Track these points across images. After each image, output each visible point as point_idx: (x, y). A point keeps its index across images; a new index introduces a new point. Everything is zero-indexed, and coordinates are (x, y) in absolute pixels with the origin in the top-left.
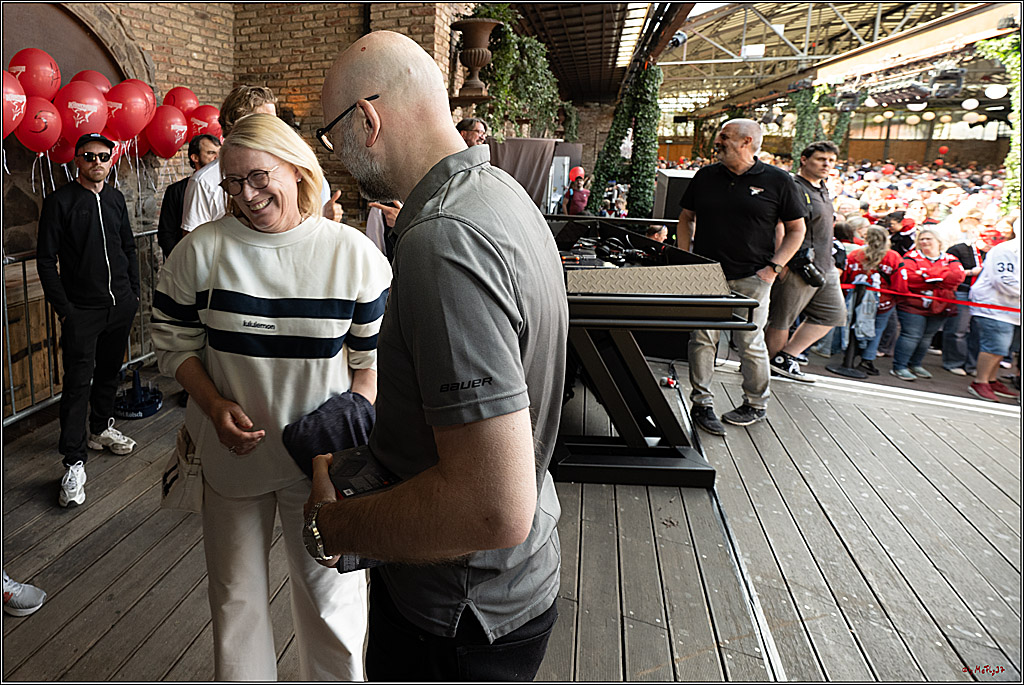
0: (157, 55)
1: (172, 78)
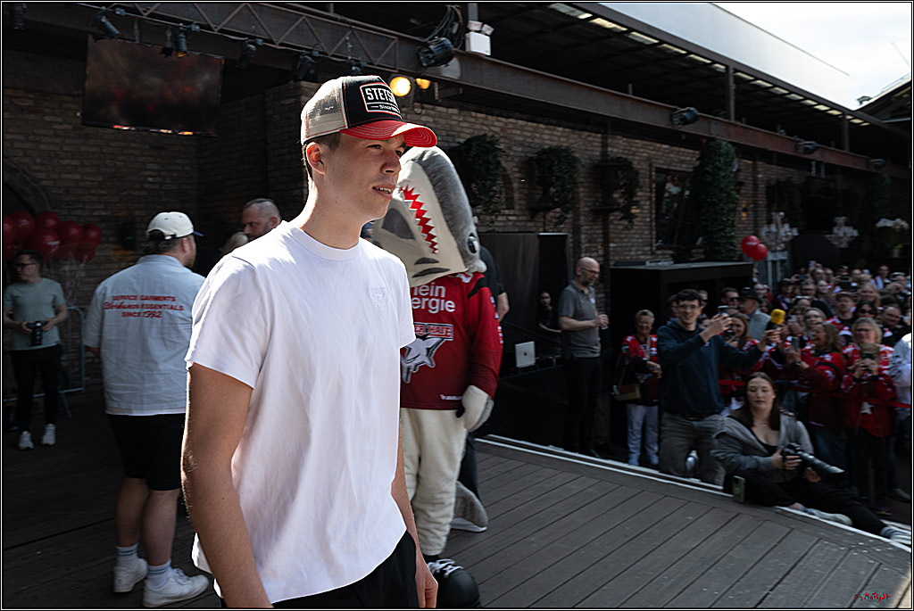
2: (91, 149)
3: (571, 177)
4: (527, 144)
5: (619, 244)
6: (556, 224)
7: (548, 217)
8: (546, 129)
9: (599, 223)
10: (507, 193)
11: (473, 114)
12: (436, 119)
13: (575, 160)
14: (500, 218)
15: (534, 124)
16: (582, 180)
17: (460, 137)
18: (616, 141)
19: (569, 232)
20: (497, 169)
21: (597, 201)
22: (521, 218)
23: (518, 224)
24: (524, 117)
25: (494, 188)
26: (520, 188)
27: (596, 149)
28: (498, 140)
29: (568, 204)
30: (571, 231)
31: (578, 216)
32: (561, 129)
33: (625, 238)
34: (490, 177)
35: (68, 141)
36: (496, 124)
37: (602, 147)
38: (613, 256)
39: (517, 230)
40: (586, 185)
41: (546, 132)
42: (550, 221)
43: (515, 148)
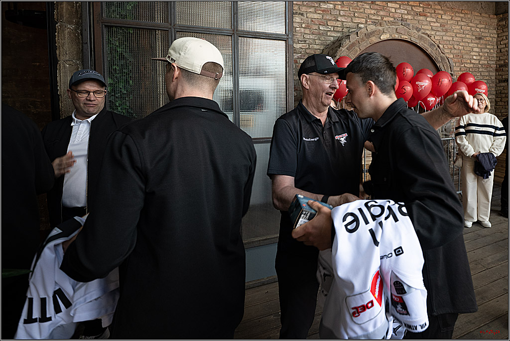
0: (455, 59)
1: (463, 69)
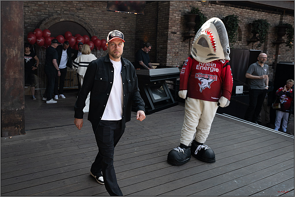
2: (106, 18)
3: (266, 30)
4: (249, 18)
5: (282, 56)
6: (257, 47)
7: (254, 44)
8: (258, 13)
9: (275, 47)
10: (239, 35)
11: (230, 7)
12: (216, 9)
13: (268, 24)
14: (235, 44)
15: (253, 11)
16: (270, 31)
17: (224, 15)
18: (287, 18)
19: (262, 50)
20: (236, 27)
21: (275, 39)
22: (243, 44)
23: (242, 46)
24: (250, 8)
25: (235, 33)
26: (244, 34)
27: (277, 20)
28: (238, 17)
29: (263, 40)
30: (263, 50)
31: (267, 45)
32: (264, 13)
33: (285, 53)
34: (233, 30)
35: (100, 15)
36: (238, 11)
37: (280, 20)
38: (279, 59)
39: (242, 48)
40: (272, 33)
41: (257, 14)
42: (255, 46)
43: (244, 20)
